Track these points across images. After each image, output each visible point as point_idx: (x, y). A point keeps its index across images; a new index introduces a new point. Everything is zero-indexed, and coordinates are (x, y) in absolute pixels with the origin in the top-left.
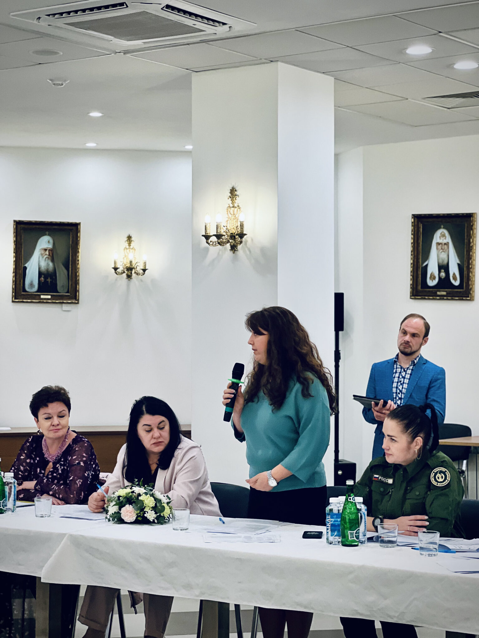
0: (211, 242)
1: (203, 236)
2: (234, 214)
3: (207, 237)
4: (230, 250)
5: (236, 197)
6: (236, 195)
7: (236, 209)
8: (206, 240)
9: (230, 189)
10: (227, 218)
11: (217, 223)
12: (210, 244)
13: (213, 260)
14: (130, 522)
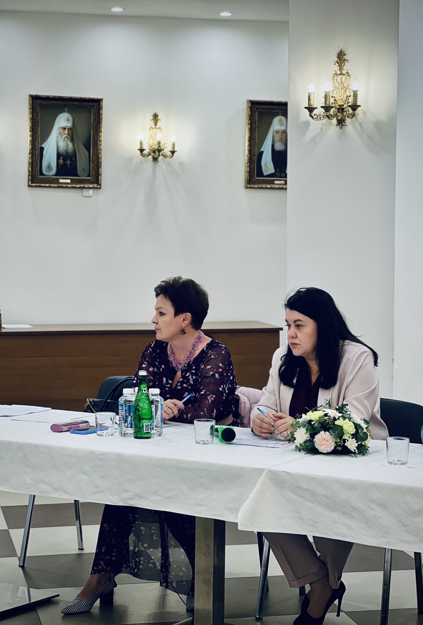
0: (315, 115)
1: (306, 108)
2: (342, 83)
3: (311, 109)
4: (336, 125)
5: (344, 62)
6: (345, 61)
7: (344, 77)
8: (309, 113)
9: (338, 53)
10: (333, 87)
11: (325, 92)
12: (314, 117)
13: (316, 137)
14: (326, 452)
